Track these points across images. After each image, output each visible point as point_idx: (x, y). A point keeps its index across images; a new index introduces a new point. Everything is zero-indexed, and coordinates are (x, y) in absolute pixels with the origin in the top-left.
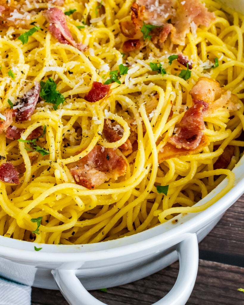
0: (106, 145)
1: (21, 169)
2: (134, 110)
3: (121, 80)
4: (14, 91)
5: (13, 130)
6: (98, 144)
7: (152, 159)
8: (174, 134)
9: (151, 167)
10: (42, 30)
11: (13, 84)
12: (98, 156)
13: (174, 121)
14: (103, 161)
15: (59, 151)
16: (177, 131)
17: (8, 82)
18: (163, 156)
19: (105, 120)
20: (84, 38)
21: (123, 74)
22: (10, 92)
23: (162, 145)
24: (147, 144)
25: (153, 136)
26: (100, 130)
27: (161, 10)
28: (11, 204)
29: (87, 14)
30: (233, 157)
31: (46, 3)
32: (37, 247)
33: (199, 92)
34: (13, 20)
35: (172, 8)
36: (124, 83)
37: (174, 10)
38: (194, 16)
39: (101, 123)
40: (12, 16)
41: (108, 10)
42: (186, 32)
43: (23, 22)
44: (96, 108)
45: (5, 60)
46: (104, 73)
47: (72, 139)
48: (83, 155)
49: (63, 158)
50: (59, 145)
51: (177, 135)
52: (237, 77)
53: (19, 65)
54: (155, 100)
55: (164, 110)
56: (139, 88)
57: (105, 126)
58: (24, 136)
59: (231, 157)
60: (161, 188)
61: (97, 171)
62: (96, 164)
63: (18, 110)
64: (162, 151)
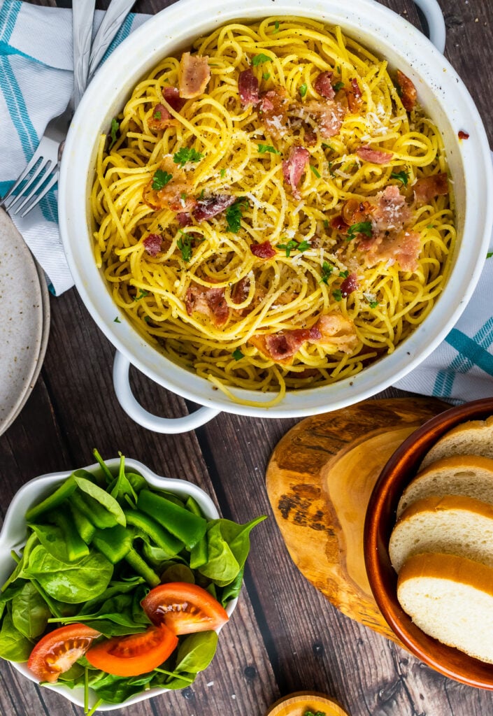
0: (227, 296)
1: (164, 249)
2: (272, 290)
3: (292, 254)
4: (214, 186)
5: (186, 216)
6: (225, 288)
7: (245, 335)
8: (277, 333)
9: (240, 339)
10: (282, 155)
11: (218, 181)
12: (217, 295)
13: (285, 326)
14: (217, 302)
15: (199, 264)
16: (281, 334)
17: (216, 176)
18: (254, 340)
19: (245, 277)
20: (308, 188)
21: (299, 249)
22: (211, 183)
23: (260, 333)
24: (251, 323)
25: (259, 323)
26: (235, 281)
27: (394, 217)
28: (138, 264)
29: (339, 162)
30: (312, 378)
31: (316, 124)
32: (119, 319)
33: (325, 323)
34: (270, 125)
35: (403, 223)
36: (292, 257)
37: (401, 227)
38: (403, 252)
39: (240, 277)
40: (273, 120)
41: (358, 175)
42: (383, 260)
43: (275, 134)
44: (250, 260)
45: (233, 152)
46: (286, 236)
47: (218, 261)
48: (207, 285)
49: (196, 274)
50: (202, 260)
51: (277, 336)
52: (379, 328)
53: (235, 171)
54: (290, 299)
55: (287, 311)
56: (299, 272)
57: (242, 281)
58: (187, 230)
59: (310, 376)
60: (238, 354)
61: (206, 305)
62: (212, 298)
63: (200, 206)
64: (257, 336)
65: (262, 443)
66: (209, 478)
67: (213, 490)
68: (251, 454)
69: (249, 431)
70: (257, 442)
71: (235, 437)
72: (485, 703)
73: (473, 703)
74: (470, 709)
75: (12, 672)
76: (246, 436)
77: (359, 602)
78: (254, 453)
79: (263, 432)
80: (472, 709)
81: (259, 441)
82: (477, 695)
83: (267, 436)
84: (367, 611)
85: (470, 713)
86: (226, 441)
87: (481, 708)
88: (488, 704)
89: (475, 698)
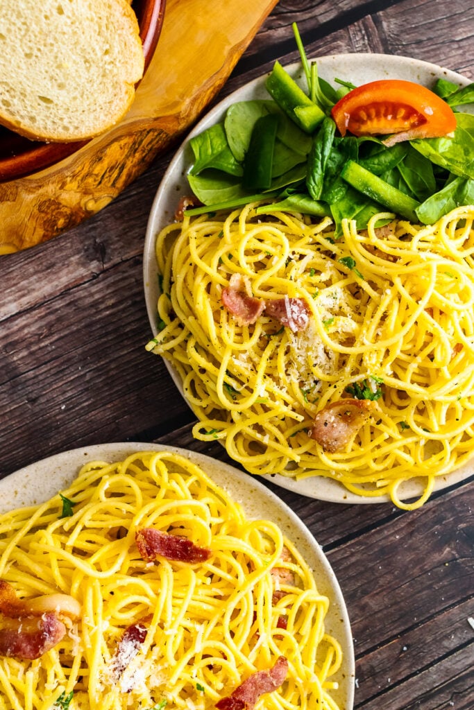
65: (113, 369)
66: (169, 435)
67: (185, 427)
68: (129, 383)
69: (98, 389)
70: (113, 376)
71: (109, 406)
72: (422, 34)
73: (425, 49)
74: (432, 53)
75: (467, 671)
76: (106, 391)
77: (79, 178)
78: (128, 377)
79: (97, 369)
80: (433, 50)
81: (111, 373)
82: (413, 46)
83: (102, 363)
84: (96, 172)
85: (438, 52)
86: (116, 418)
87: (429, 39)
88: (423, 31)
89: (417, 48)
